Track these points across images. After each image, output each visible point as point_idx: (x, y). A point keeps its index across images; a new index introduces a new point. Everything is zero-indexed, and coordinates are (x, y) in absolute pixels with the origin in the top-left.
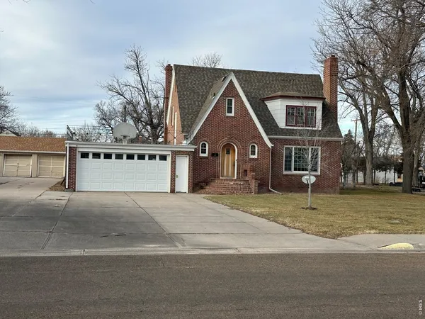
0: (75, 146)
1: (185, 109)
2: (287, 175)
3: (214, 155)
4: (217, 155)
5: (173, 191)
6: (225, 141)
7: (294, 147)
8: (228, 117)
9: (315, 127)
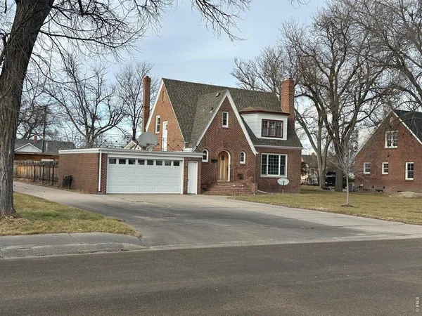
0: (106, 152)
1: (181, 119)
2: (264, 178)
3: (214, 161)
4: (216, 161)
5: (185, 192)
6: (221, 149)
7: (268, 154)
8: (224, 128)
9: (282, 137)
